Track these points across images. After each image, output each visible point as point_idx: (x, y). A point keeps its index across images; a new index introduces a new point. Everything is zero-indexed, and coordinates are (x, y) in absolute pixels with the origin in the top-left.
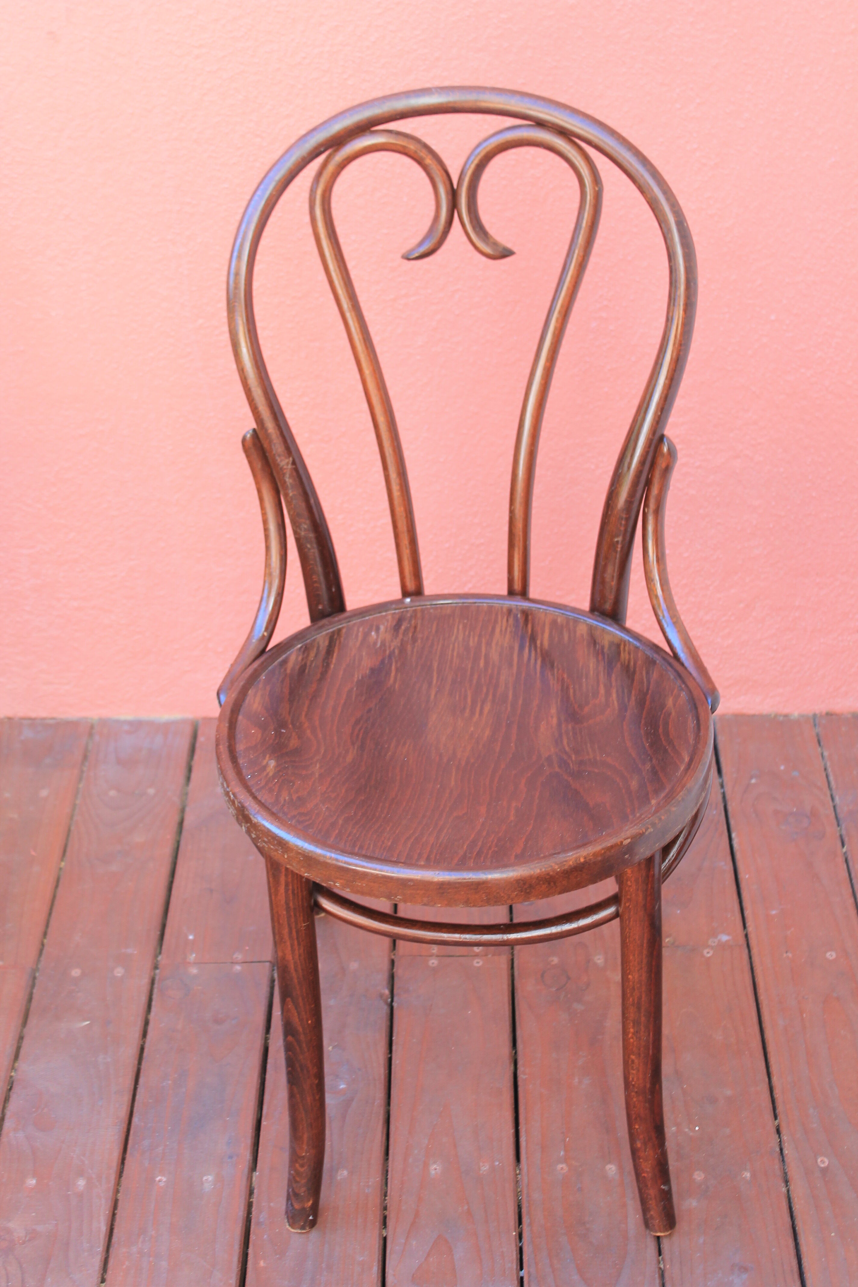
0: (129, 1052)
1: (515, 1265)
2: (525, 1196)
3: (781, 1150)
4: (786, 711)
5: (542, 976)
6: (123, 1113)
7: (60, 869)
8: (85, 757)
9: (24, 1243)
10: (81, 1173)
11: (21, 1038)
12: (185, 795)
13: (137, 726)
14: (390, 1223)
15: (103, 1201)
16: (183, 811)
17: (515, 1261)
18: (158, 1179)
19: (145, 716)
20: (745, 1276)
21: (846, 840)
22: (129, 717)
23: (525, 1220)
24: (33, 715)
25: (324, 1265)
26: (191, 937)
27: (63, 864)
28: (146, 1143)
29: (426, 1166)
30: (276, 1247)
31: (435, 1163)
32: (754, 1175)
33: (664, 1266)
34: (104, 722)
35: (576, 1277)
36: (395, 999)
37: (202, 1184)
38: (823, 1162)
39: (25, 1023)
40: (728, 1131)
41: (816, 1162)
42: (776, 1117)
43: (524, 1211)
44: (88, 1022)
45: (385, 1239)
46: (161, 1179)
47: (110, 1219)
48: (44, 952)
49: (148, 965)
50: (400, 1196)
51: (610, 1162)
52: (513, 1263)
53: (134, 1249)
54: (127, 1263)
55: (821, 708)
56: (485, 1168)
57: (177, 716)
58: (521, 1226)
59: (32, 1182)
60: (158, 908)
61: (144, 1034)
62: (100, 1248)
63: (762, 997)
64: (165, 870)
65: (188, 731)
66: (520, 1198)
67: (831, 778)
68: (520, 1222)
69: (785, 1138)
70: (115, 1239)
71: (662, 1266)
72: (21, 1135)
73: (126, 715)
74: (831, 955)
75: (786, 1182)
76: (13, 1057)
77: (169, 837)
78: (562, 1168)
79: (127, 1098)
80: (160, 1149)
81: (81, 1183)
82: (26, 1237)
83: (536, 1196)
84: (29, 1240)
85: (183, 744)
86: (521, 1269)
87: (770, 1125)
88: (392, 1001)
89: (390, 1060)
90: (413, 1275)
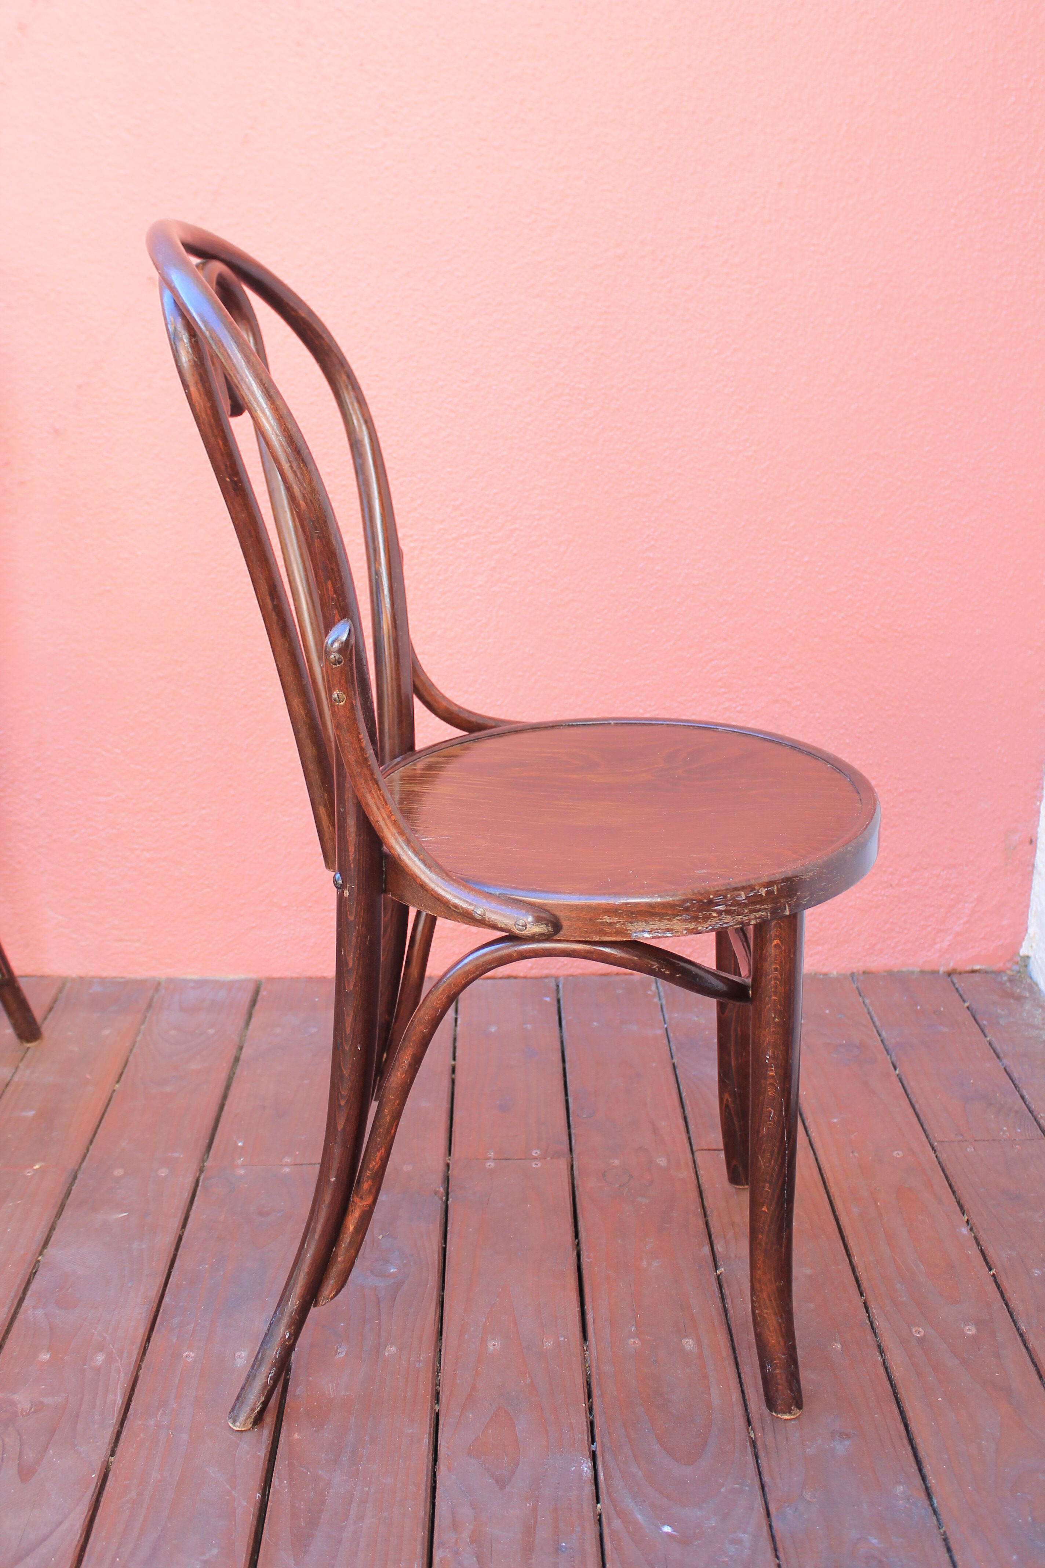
0: (166, 1240)
1: (586, 1437)
2: (594, 1370)
3: (871, 1323)
4: (825, 970)
5: (604, 1175)
6: (154, 1293)
7: (114, 1090)
8: (149, 1006)
9: (28, 1414)
10: (101, 1348)
11: (52, 1228)
12: (242, 1036)
13: (201, 984)
14: (443, 1398)
15: (122, 1375)
16: (241, 1048)
17: (586, 1432)
18: (185, 1355)
19: (210, 975)
20: (847, 1443)
21: (898, 1064)
22: (196, 977)
23: (596, 1392)
24: (104, 974)
25: (367, 1438)
26: (240, 1144)
27: (117, 1086)
28: (176, 1320)
29: (484, 1342)
30: (313, 1420)
31: (493, 1339)
32: (844, 1345)
33: (755, 1435)
34: (170, 981)
35: (656, 1447)
36: (450, 1196)
37: (234, 1359)
38: (918, 1332)
39: (59, 1214)
40: (812, 1306)
41: (911, 1331)
42: (862, 1295)
43: (594, 1383)
44: (126, 1214)
45: (437, 1415)
46: (189, 1355)
47: (128, 1393)
48: (88, 1155)
49: (194, 1167)
50: (455, 1370)
51: (687, 1336)
52: (583, 1434)
53: (152, 1422)
54: (142, 1435)
55: (858, 966)
56: (549, 1344)
57: (241, 976)
58: (591, 1400)
59: (45, 1357)
60: (209, 1120)
61: (184, 1226)
62: (113, 1420)
63: (833, 1189)
64: (219, 1091)
65: (251, 987)
66: (589, 1373)
67: (876, 1019)
68: (590, 1396)
69: (874, 1310)
70: (131, 1411)
71: (753, 1436)
72: (40, 1312)
73: (193, 974)
74: (898, 1154)
75: (882, 1352)
76: (42, 1243)
77: (226, 1065)
78: (634, 1343)
79: (159, 1280)
80: (191, 1327)
81: (100, 1358)
82: (31, 1409)
83: (607, 1368)
84: (34, 1412)
85: (247, 997)
86: (593, 1442)
87: (858, 1301)
88: (447, 1199)
89: (444, 1250)
90: (470, 1446)
